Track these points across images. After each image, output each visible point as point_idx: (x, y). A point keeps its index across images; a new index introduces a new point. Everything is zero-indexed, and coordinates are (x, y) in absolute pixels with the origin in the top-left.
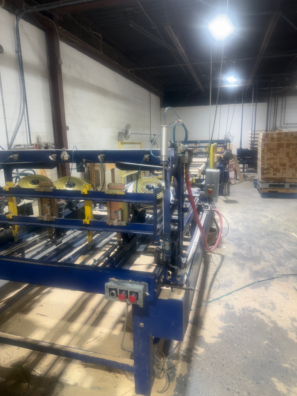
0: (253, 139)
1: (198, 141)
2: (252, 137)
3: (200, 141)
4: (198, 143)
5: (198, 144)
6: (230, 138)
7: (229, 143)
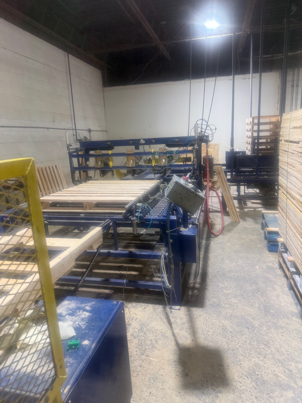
0: (255, 134)
1: (139, 140)
2: (253, 131)
3: (144, 140)
4: (141, 144)
5: (141, 146)
6: (208, 132)
7: (207, 144)
